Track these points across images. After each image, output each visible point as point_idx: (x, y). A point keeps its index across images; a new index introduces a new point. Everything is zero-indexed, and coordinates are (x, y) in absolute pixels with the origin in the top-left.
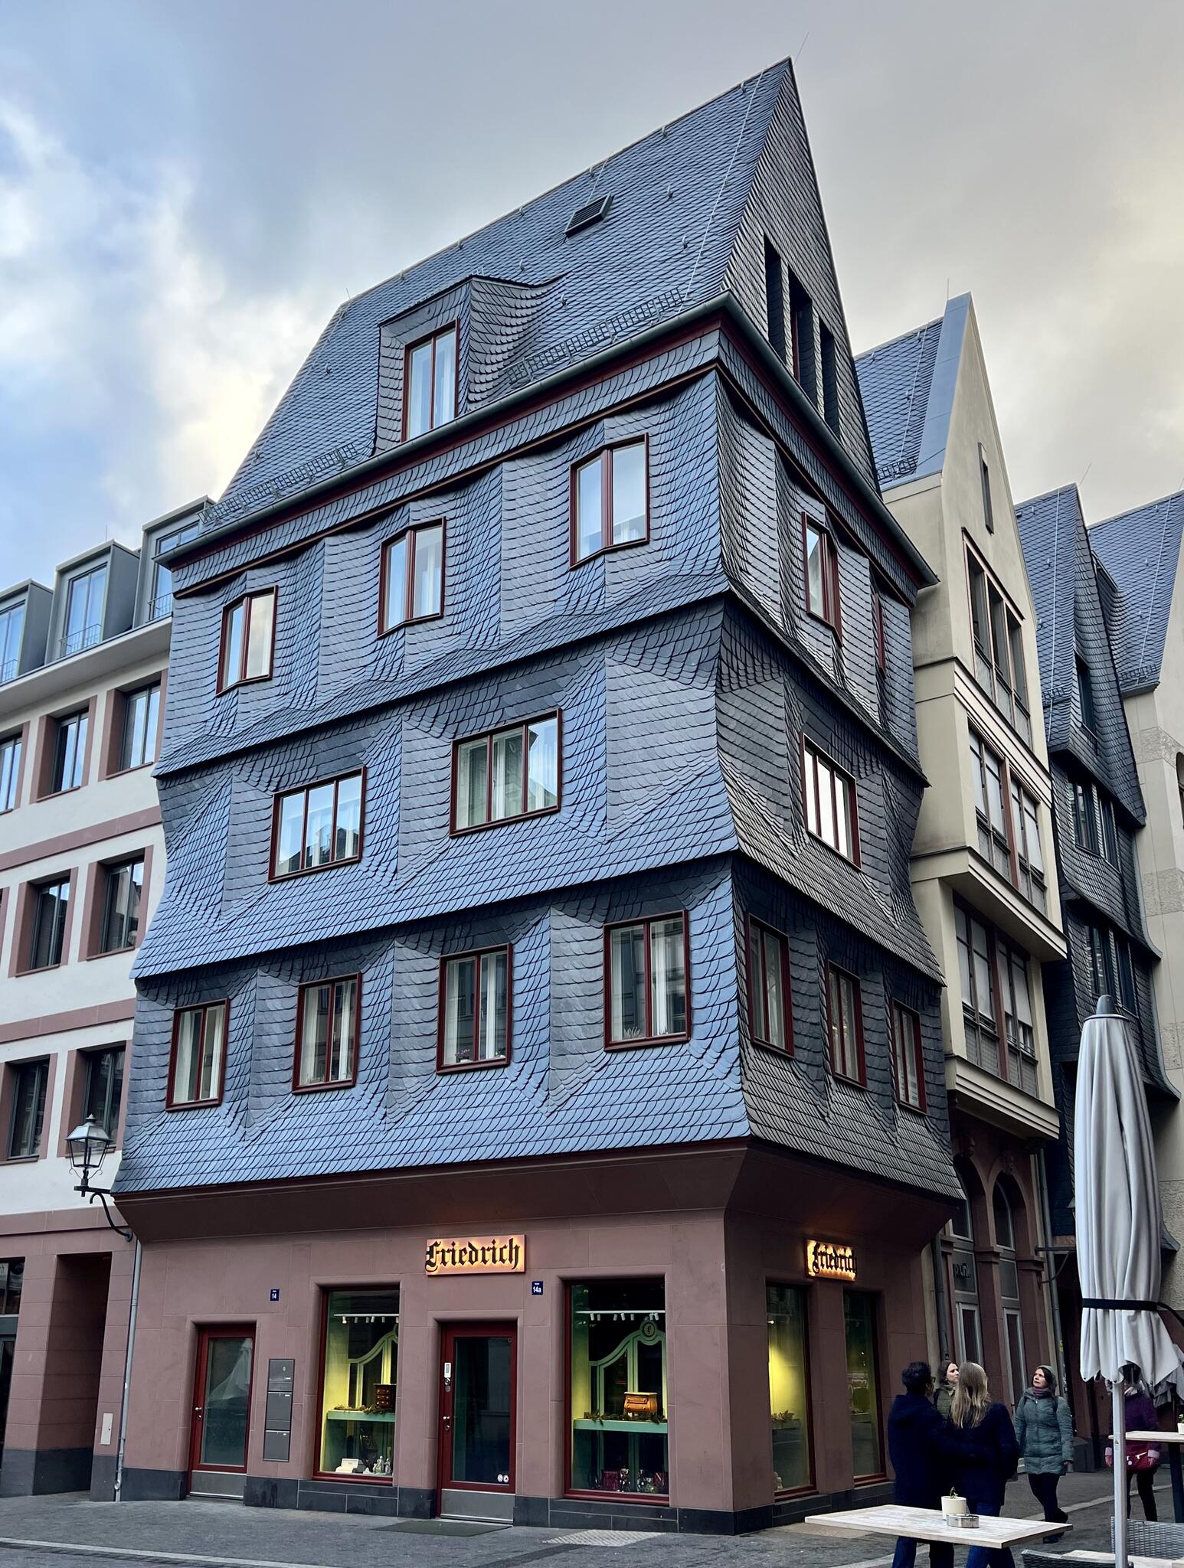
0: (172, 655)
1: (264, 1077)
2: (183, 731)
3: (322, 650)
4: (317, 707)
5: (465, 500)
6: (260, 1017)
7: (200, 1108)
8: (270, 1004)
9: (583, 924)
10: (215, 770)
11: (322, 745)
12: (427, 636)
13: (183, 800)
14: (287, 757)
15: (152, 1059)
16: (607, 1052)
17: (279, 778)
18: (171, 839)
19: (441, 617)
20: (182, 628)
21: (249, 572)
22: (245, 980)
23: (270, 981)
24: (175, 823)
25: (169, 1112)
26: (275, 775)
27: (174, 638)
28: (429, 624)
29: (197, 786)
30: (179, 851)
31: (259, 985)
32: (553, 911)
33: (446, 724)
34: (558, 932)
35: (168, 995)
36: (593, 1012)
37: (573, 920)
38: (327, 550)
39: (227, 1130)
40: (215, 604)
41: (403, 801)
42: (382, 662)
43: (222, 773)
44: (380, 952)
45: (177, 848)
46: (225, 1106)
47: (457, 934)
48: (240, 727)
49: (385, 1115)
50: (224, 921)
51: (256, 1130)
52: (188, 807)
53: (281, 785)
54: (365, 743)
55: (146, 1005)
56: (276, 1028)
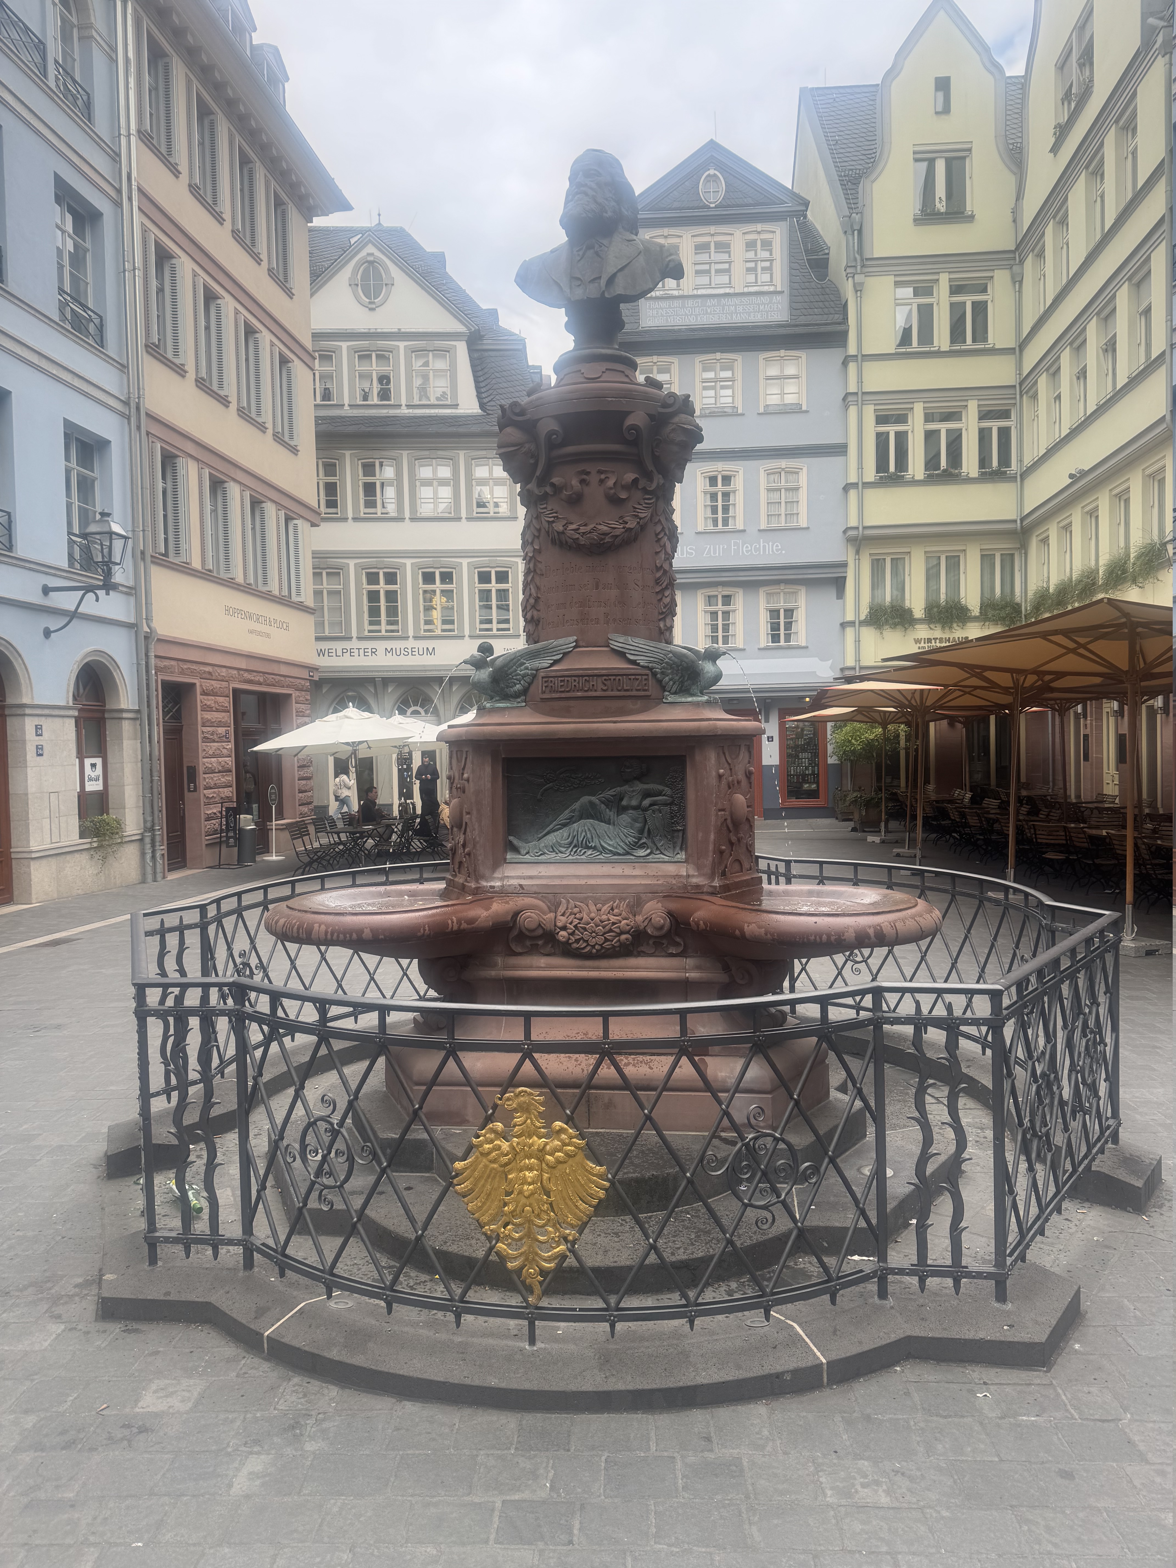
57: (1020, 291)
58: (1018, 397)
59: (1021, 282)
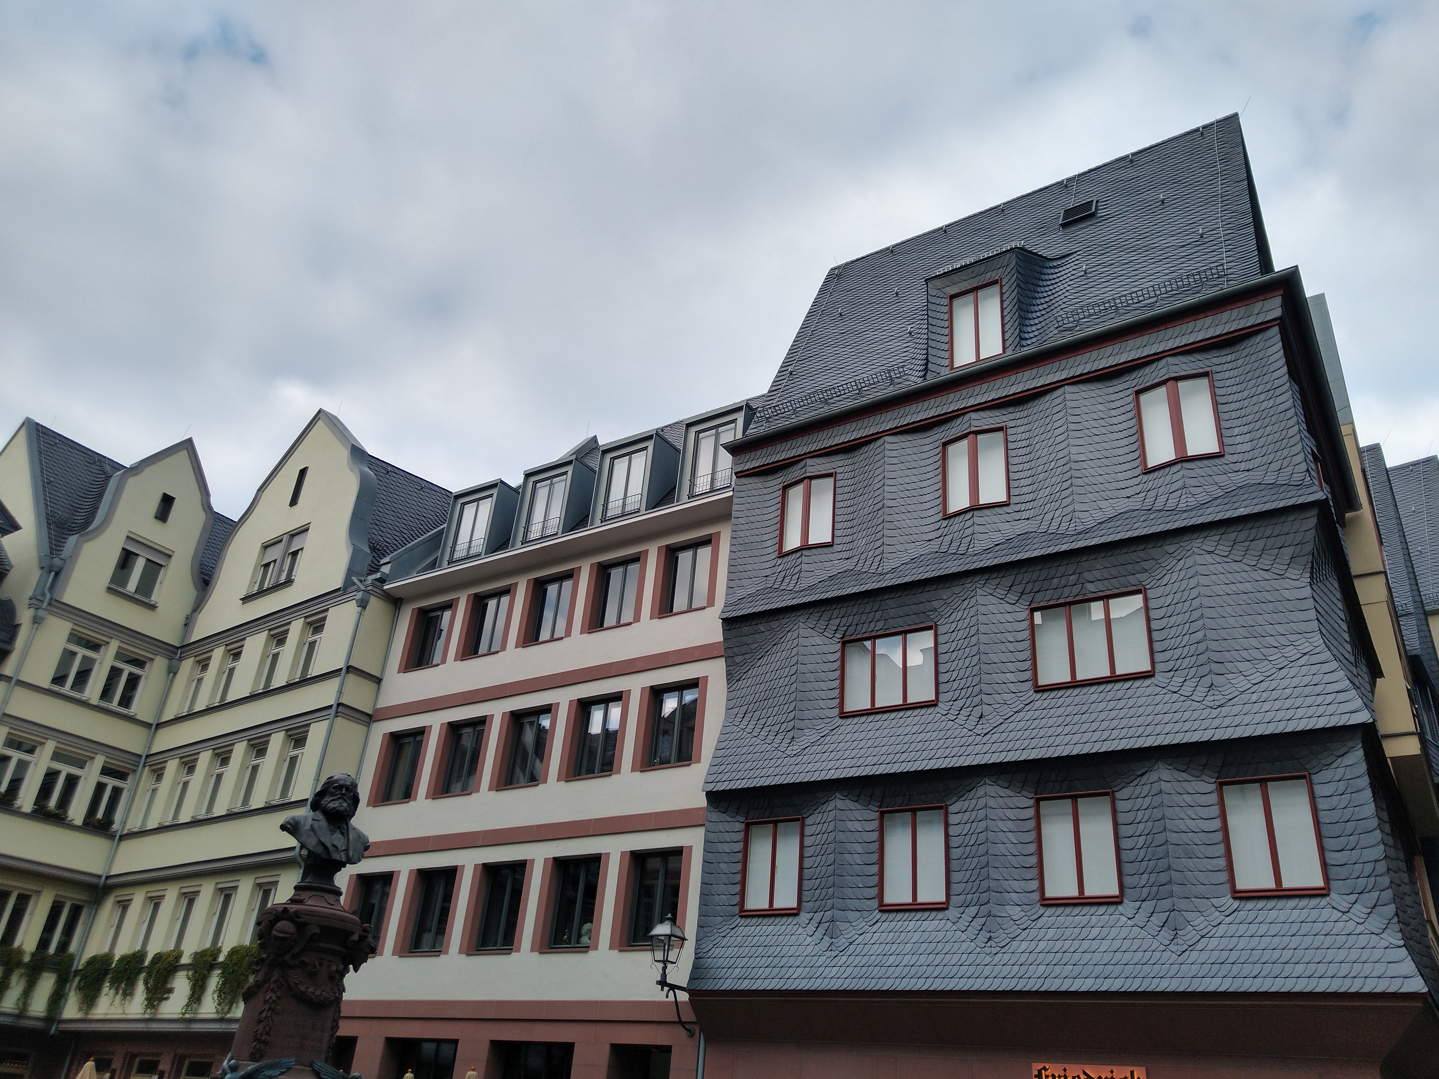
0: (733, 521)
1: (849, 892)
2: (745, 582)
3: (887, 525)
4: (884, 571)
5: (1025, 413)
6: (840, 836)
7: (776, 916)
8: (850, 825)
9: (1194, 779)
10: (781, 617)
11: (891, 603)
12: (995, 519)
13: (749, 640)
14: (855, 610)
15: (723, 866)
16: (1235, 898)
17: (845, 628)
18: (733, 672)
19: (1008, 505)
20: (742, 500)
21: (808, 460)
22: (822, 801)
23: (850, 804)
24: (738, 659)
25: (742, 917)
26: (842, 625)
27: (735, 507)
28: (996, 509)
29: (762, 629)
30: (741, 682)
31: (839, 806)
32: (1160, 765)
33: (1022, 593)
34: (1169, 784)
35: (738, 809)
36: (1214, 860)
37: (1184, 775)
38: (888, 446)
39: (809, 939)
40: (776, 482)
41: (983, 656)
42: (948, 538)
43: (788, 620)
44: (969, 788)
45: (738, 680)
46: (804, 917)
47: (1053, 777)
48: (804, 583)
49: (990, 939)
50: (796, 747)
51: (842, 942)
52: (753, 646)
53: (847, 634)
54: (936, 604)
55: (715, 816)
56: (858, 848)
57: (172, 681)
58: (141, 766)
59: (175, 674)
